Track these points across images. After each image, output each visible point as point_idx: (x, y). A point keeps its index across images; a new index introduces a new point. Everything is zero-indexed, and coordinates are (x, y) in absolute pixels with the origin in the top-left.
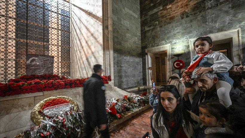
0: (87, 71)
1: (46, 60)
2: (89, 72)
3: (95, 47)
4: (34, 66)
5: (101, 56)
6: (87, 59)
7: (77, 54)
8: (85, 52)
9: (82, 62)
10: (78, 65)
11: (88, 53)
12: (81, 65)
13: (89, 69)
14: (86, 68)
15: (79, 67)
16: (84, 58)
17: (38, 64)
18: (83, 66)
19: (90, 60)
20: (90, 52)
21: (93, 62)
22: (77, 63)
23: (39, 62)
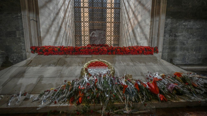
0: (132, 43)
1: (101, 33)
2: (134, 43)
3: (142, 16)
4: (94, 38)
5: (148, 25)
6: (133, 31)
7: (124, 28)
8: (131, 24)
9: (128, 34)
10: (125, 37)
11: (134, 24)
12: (127, 37)
13: (134, 41)
14: (132, 40)
15: (126, 39)
16: (130, 31)
17: (96, 36)
18: (129, 38)
19: (135, 31)
20: (136, 22)
21: (138, 33)
22: (124, 36)
23: (96, 35)
